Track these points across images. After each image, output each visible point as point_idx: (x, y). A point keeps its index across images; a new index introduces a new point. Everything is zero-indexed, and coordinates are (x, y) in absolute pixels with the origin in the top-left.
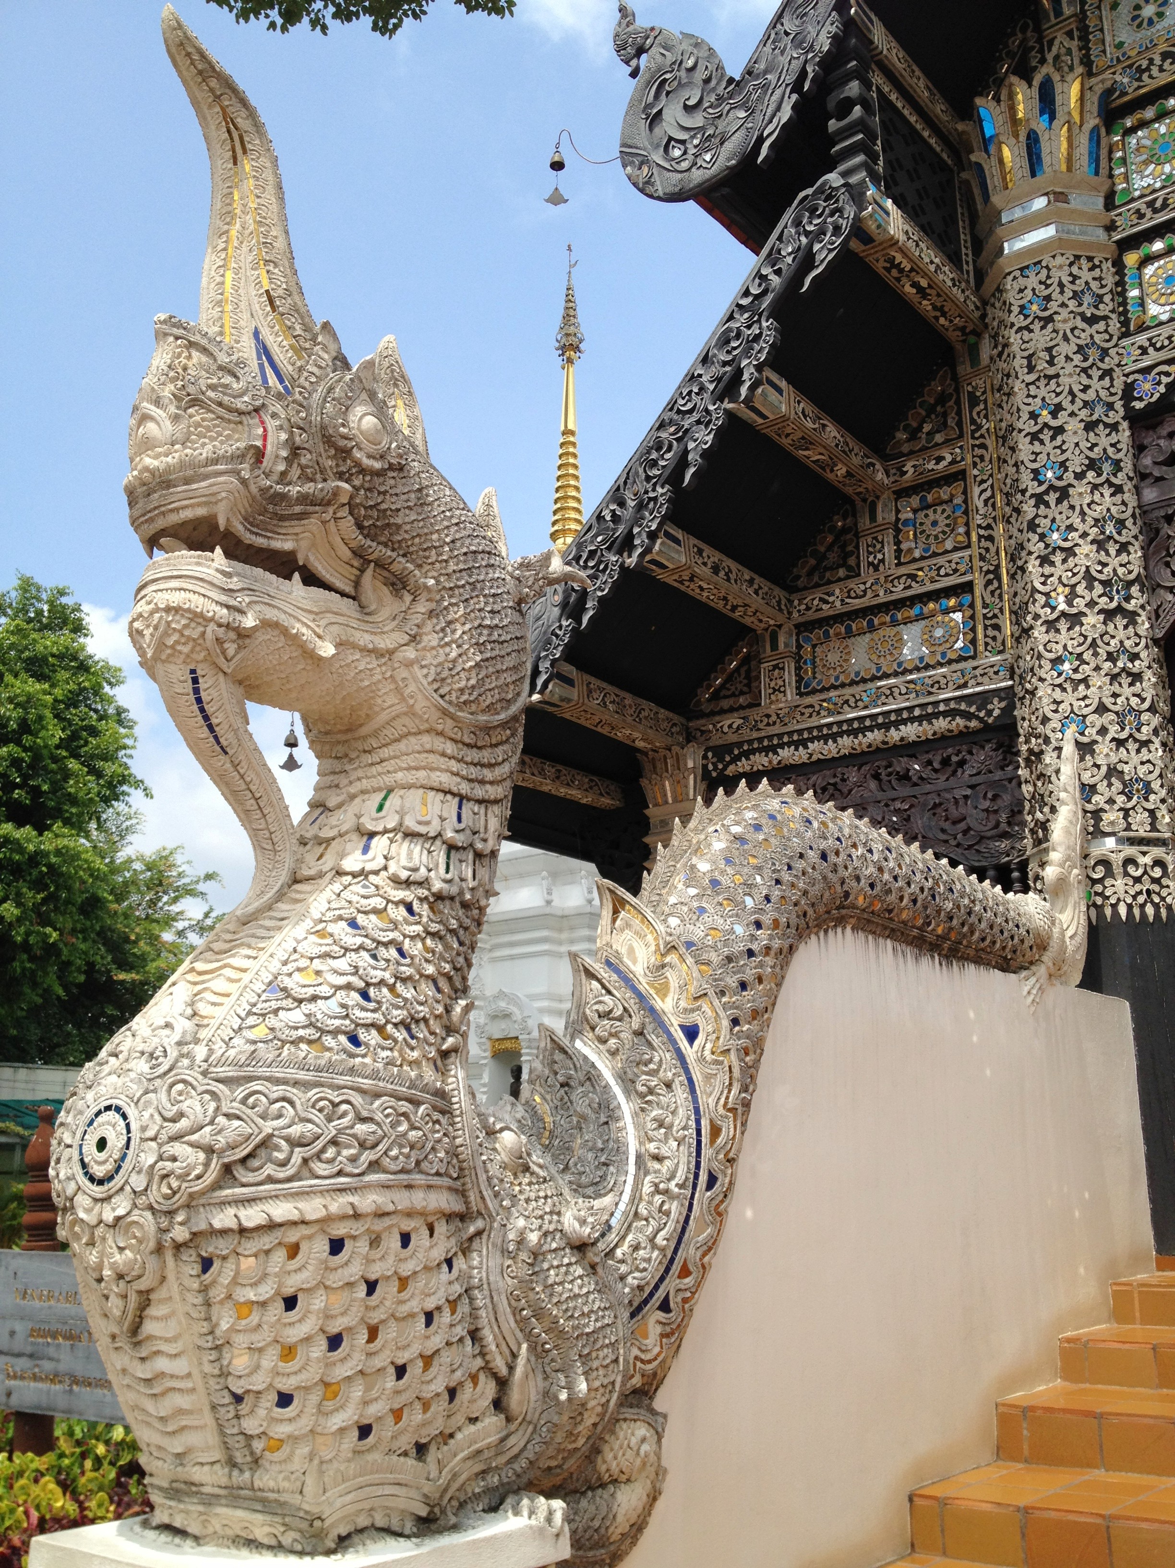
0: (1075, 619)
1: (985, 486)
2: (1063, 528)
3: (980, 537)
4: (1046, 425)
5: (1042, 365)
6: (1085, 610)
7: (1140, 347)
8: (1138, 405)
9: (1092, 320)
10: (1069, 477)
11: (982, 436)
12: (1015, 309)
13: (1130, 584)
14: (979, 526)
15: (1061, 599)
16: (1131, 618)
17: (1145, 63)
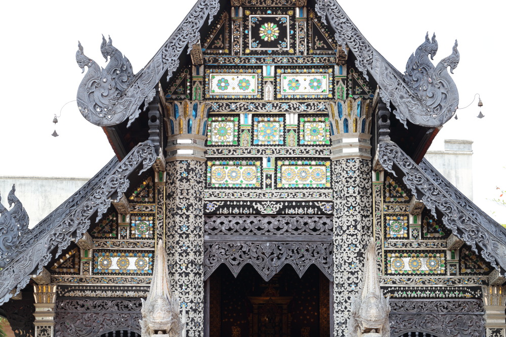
0: (187, 274)
1: (160, 221)
2: (186, 246)
3: (158, 237)
4: (184, 213)
5: (185, 194)
6: (190, 272)
7: (210, 194)
8: (208, 211)
9: (199, 183)
10: (189, 231)
11: (161, 205)
12: (179, 174)
13: (200, 265)
14: (158, 234)
15: (184, 267)
16: (200, 274)
17: (221, 105)
